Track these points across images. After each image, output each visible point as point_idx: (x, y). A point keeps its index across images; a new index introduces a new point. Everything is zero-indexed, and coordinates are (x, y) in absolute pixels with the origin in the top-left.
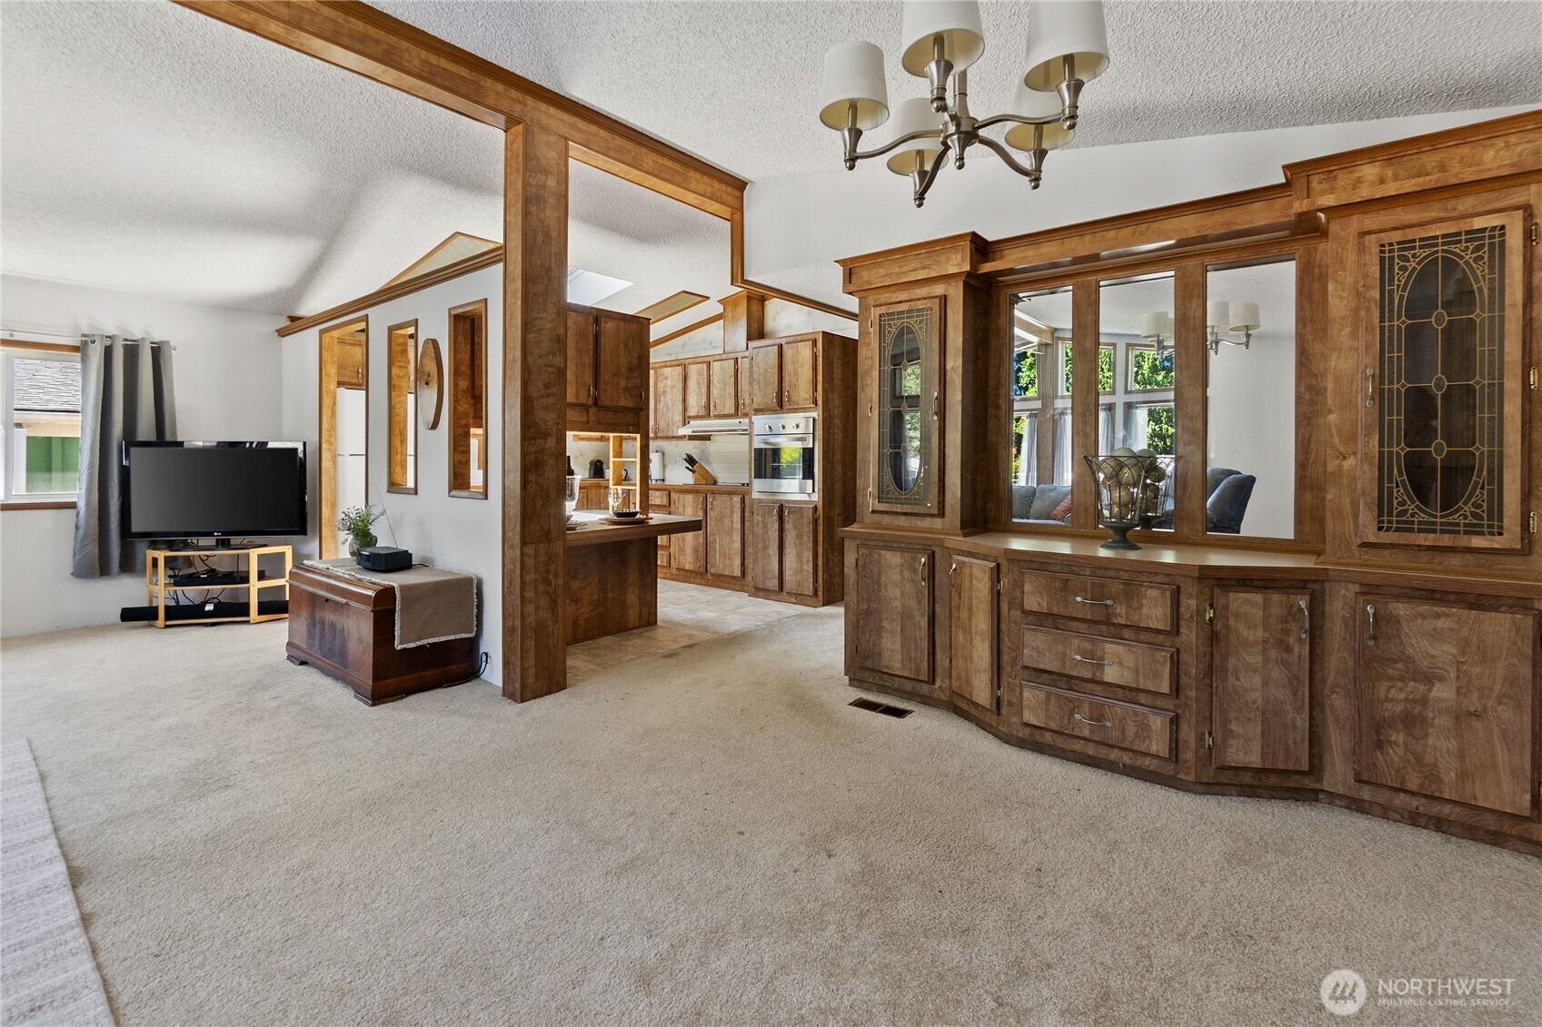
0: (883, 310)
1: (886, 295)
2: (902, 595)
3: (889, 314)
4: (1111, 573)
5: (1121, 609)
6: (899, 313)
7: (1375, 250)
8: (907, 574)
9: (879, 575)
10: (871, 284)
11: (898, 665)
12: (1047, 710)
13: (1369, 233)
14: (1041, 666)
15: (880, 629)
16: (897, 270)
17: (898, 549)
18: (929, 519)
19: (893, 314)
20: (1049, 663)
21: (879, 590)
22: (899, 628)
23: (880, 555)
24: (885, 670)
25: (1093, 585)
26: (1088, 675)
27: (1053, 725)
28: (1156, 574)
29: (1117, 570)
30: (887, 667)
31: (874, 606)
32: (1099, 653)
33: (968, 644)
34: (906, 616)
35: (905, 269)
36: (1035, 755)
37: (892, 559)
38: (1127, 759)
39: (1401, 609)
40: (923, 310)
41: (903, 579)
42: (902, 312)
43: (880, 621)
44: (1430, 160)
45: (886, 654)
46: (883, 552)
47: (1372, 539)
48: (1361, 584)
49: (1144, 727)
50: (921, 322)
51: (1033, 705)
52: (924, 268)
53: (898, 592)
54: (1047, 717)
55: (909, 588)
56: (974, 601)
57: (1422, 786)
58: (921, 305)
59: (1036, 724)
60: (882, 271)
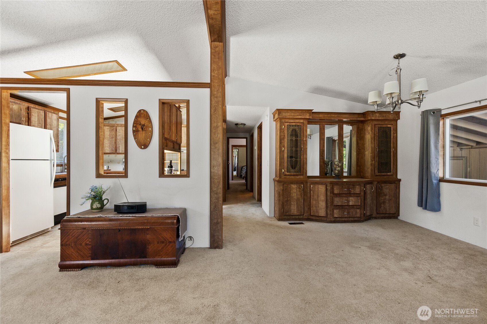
0: (288, 124)
1: (288, 120)
2: (297, 195)
3: (289, 125)
4: (350, 184)
5: (352, 191)
6: (292, 125)
7: (377, 127)
8: (298, 190)
9: (290, 191)
10: (286, 117)
11: (296, 212)
12: (339, 213)
13: (376, 124)
14: (338, 205)
15: (290, 205)
16: (293, 115)
17: (294, 184)
18: (299, 176)
19: (291, 125)
20: (340, 204)
21: (290, 195)
22: (296, 203)
23: (290, 186)
24: (292, 214)
25: (347, 186)
26: (346, 204)
27: (340, 216)
28: (357, 183)
29: (351, 183)
30: (293, 214)
31: (289, 199)
32: (349, 200)
33: (317, 203)
34: (298, 200)
35: (295, 115)
36: (334, 224)
37: (294, 186)
38: (352, 219)
39: (383, 185)
40: (299, 125)
41: (297, 191)
42: (293, 125)
43: (291, 202)
44: (384, 115)
45: (293, 210)
46: (291, 185)
47: (377, 174)
48: (377, 182)
49: (356, 212)
50: (298, 128)
51: (337, 213)
52: (300, 115)
53: (295, 194)
54: (339, 215)
55: (298, 193)
56: (319, 194)
57: (385, 212)
58: (298, 124)
59: (337, 217)
60: (289, 114)
